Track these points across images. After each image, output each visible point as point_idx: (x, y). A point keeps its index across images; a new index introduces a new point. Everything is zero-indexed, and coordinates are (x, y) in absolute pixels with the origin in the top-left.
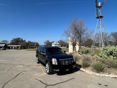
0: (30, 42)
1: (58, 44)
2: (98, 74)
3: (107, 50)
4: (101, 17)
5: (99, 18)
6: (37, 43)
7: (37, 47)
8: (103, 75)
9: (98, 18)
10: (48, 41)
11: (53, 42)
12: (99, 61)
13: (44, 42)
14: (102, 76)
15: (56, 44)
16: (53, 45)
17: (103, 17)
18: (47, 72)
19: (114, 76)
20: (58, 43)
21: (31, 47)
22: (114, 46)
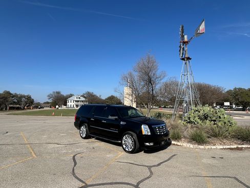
0: (9, 93)
1: (83, 101)
2: (202, 147)
3: (199, 112)
4: (189, 59)
5: (185, 60)
6: (29, 98)
7: (27, 106)
8: (209, 147)
9: (183, 59)
10: (58, 93)
11: (71, 96)
12: (195, 129)
13: (48, 96)
14: (208, 149)
15: (78, 100)
16: (71, 102)
17: (190, 59)
18: (127, 149)
19: (222, 147)
20: (83, 99)
21: (12, 106)
22: (207, 105)
